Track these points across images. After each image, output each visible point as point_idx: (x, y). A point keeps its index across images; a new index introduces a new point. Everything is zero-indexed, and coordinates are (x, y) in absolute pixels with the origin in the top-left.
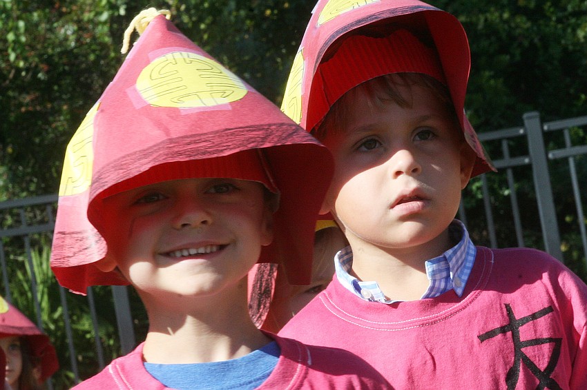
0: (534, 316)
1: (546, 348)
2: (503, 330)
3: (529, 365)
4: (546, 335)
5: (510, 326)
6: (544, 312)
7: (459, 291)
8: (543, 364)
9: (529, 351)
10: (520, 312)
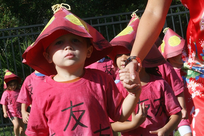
0: (109, 66)
1: (110, 69)
2: (106, 67)
3: (108, 71)
4: (110, 68)
5: (106, 66)
6: (110, 66)
7: (102, 62)
8: (109, 71)
9: (108, 69)
10: (108, 65)
